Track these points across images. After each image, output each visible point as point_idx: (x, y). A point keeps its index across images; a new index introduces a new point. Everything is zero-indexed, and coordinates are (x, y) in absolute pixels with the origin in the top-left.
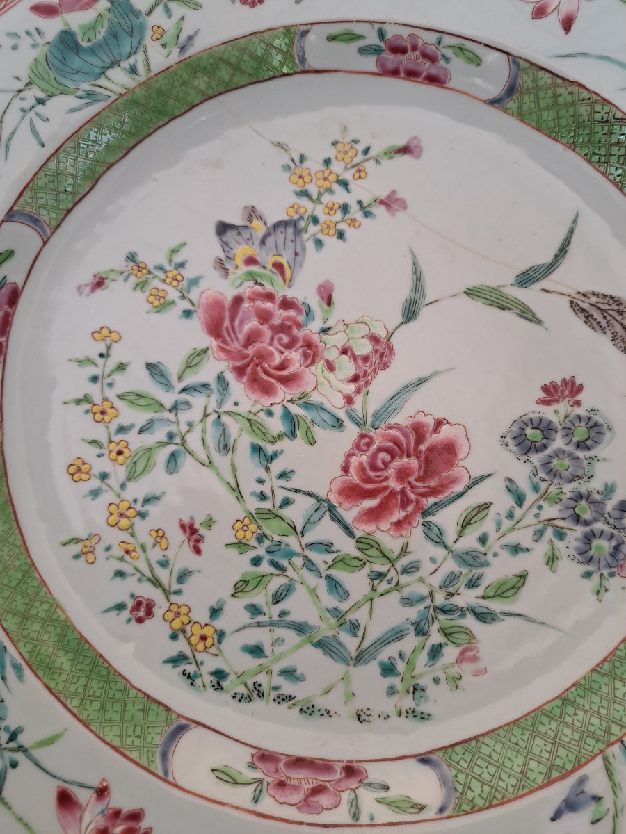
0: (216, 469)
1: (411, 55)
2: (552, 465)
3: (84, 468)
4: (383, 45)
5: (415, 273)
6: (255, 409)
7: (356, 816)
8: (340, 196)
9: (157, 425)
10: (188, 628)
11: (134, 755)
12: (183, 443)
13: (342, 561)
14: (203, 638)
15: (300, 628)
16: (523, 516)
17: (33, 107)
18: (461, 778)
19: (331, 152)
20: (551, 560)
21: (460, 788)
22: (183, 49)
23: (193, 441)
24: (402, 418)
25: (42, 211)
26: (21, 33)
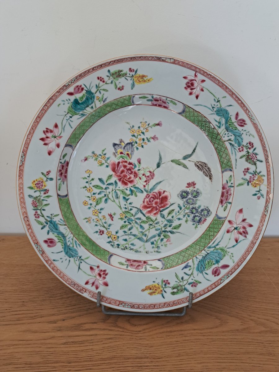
0: (116, 202)
1: (160, 101)
2: (188, 201)
3: (86, 203)
4: (153, 99)
5: (160, 156)
6: (123, 189)
7: (146, 270)
8: (143, 136)
9: (102, 192)
10: (111, 236)
11: (103, 260)
12: (108, 196)
13: (143, 222)
14: (115, 238)
15: (134, 235)
16: (181, 212)
17: (69, 119)
18: (166, 263)
19: (140, 125)
20: (186, 221)
21: (166, 265)
22: (104, 101)
23: (110, 196)
24: (156, 190)
25: (73, 143)
26: (65, 100)
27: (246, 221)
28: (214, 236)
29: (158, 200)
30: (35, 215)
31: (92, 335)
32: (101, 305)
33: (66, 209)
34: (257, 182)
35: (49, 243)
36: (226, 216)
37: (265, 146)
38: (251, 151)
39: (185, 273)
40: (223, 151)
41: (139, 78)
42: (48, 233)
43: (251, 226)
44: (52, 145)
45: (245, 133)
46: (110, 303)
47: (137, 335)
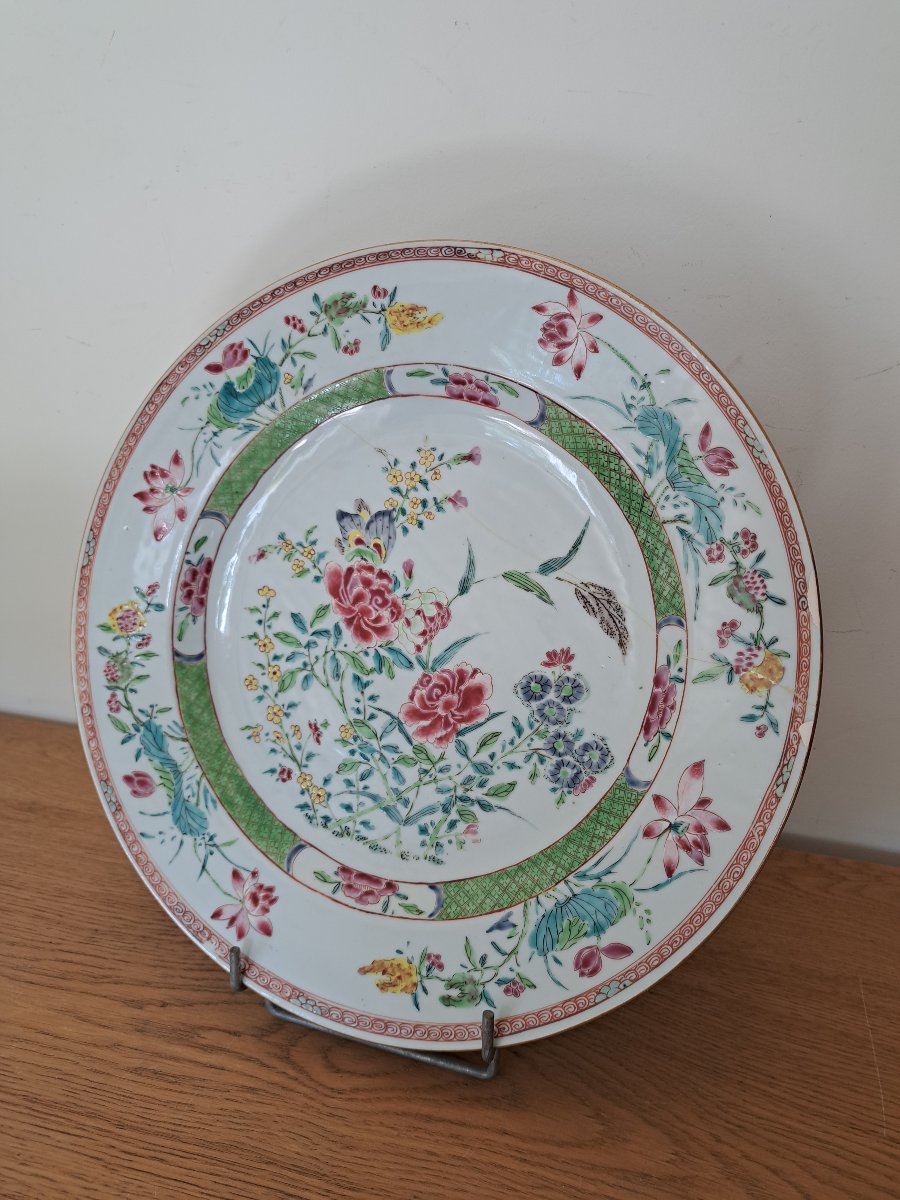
0: (331, 690)
1: (468, 385)
2: (544, 711)
3: (254, 682)
4: (448, 379)
5: (470, 557)
6: (357, 651)
7: (385, 910)
8: (422, 493)
9: (297, 656)
10: (310, 789)
11: (272, 857)
12: (312, 669)
13: (403, 760)
14: (319, 796)
15: (374, 798)
16: (520, 744)
17: (211, 439)
18: (449, 900)
19: (416, 458)
20: (533, 776)
21: (445, 906)
22: (305, 388)
23: (318, 669)
24: (452, 665)
25: (223, 508)
26: (201, 387)
27: (710, 808)
28: (605, 841)
29: (455, 698)
30: (110, 702)
31: (211, 1067)
32: (243, 987)
33: (196, 694)
34: (760, 676)
35: (136, 784)
36: (651, 778)
37: (796, 546)
38: (747, 562)
39: (493, 944)
40: (661, 555)
41: (403, 314)
42: (137, 757)
43: (723, 826)
44: (166, 513)
45: (729, 496)
46: (267, 987)
47: (327, 1100)
